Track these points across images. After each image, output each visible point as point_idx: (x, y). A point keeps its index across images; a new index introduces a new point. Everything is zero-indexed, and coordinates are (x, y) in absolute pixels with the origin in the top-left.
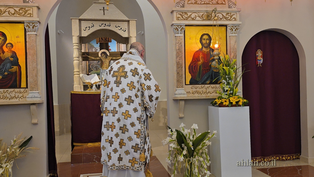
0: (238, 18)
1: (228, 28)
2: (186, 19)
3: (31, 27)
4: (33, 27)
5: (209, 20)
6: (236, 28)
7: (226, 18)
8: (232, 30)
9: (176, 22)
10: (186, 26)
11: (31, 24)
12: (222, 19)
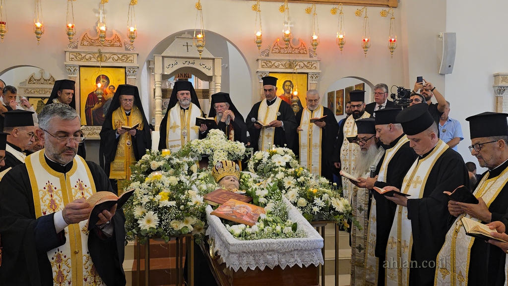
0: (318, 67)
1: (309, 76)
2: (270, 67)
3: (132, 72)
4: (133, 72)
5: (291, 68)
6: (317, 76)
7: (307, 67)
8: (313, 78)
9: (260, 69)
10: (270, 73)
11: (132, 69)
12: (303, 67)
